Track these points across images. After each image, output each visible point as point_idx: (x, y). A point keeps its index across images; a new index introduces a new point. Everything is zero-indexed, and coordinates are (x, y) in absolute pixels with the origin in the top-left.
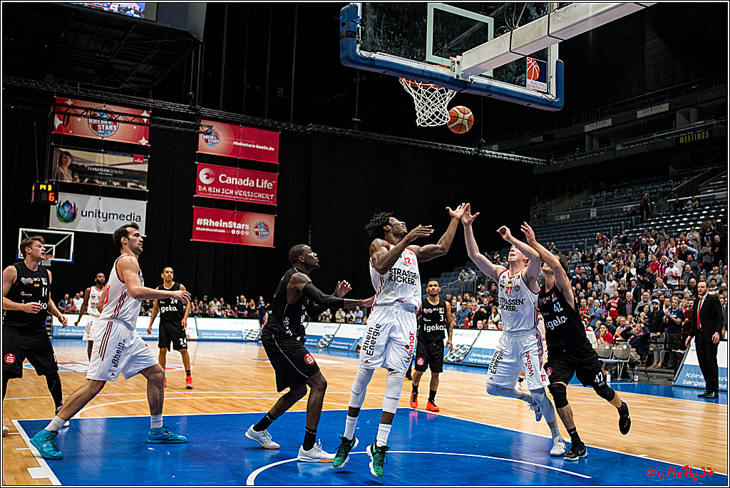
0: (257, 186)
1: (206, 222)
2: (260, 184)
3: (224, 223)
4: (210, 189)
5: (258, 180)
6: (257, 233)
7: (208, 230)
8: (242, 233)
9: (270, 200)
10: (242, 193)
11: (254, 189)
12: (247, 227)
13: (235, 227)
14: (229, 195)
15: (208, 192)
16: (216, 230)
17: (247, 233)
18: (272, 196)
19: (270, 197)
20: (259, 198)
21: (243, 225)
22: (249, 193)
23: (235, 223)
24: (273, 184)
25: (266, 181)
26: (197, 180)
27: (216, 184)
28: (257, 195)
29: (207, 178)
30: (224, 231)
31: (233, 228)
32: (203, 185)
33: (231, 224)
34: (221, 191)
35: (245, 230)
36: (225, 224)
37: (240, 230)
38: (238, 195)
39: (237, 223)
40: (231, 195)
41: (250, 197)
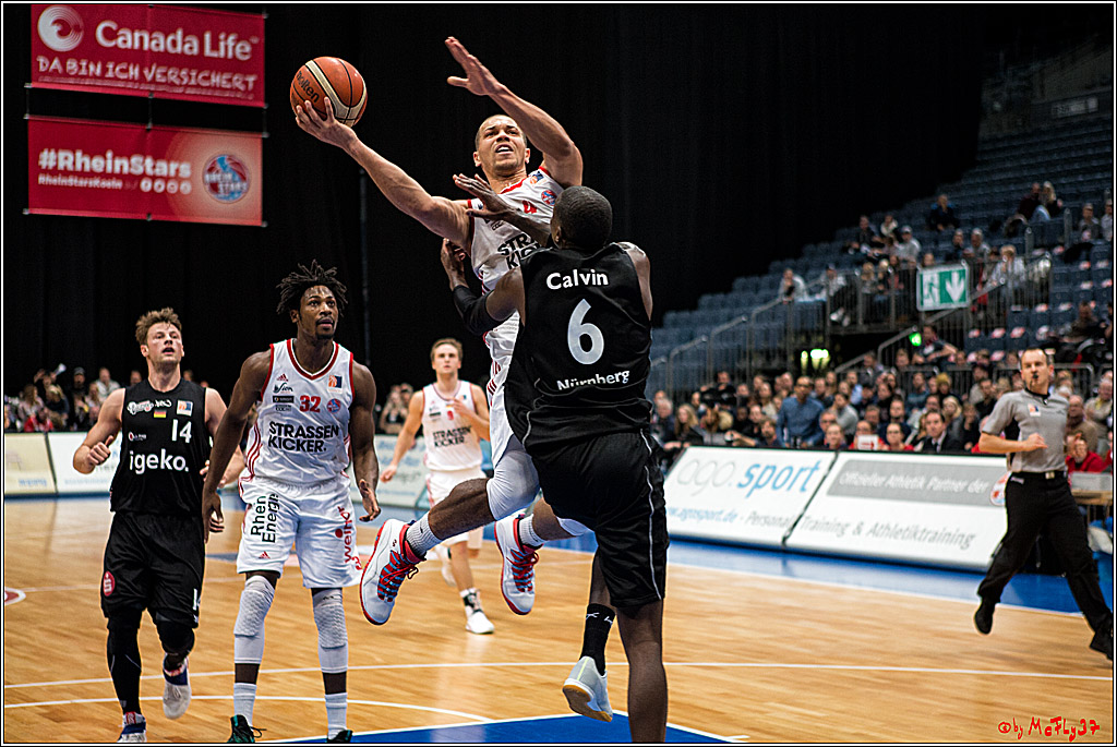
0: (208, 52)
1: (65, 159)
2: (215, 47)
3: (118, 162)
4: (72, 65)
5: (208, 36)
6: (214, 187)
7: (72, 181)
8: (172, 187)
9: (246, 92)
10: (165, 74)
11: (198, 62)
12: (185, 169)
13: (149, 171)
14: (127, 80)
15: (66, 74)
16: (95, 183)
17: (186, 187)
18: (251, 79)
19: (246, 83)
20: (215, 88)
21: (173, 166)
22: (184, 72)
23: (149, 162)
24: (253, 45)
25: (231, 38)
26: (33, 39)
27: (89, 50)
28: (208, 78)
29: (62, 34)
30: (118, 184)
31: (144, 175)
32: (51, 54)
33: (138, 164)
34: (105, 70)
35: (178, 178)
36: (121, 165)
37: (166, 179)
38: (153, 81)
39: (156, 158)
40: (133, 80)
41: (187, 86)
